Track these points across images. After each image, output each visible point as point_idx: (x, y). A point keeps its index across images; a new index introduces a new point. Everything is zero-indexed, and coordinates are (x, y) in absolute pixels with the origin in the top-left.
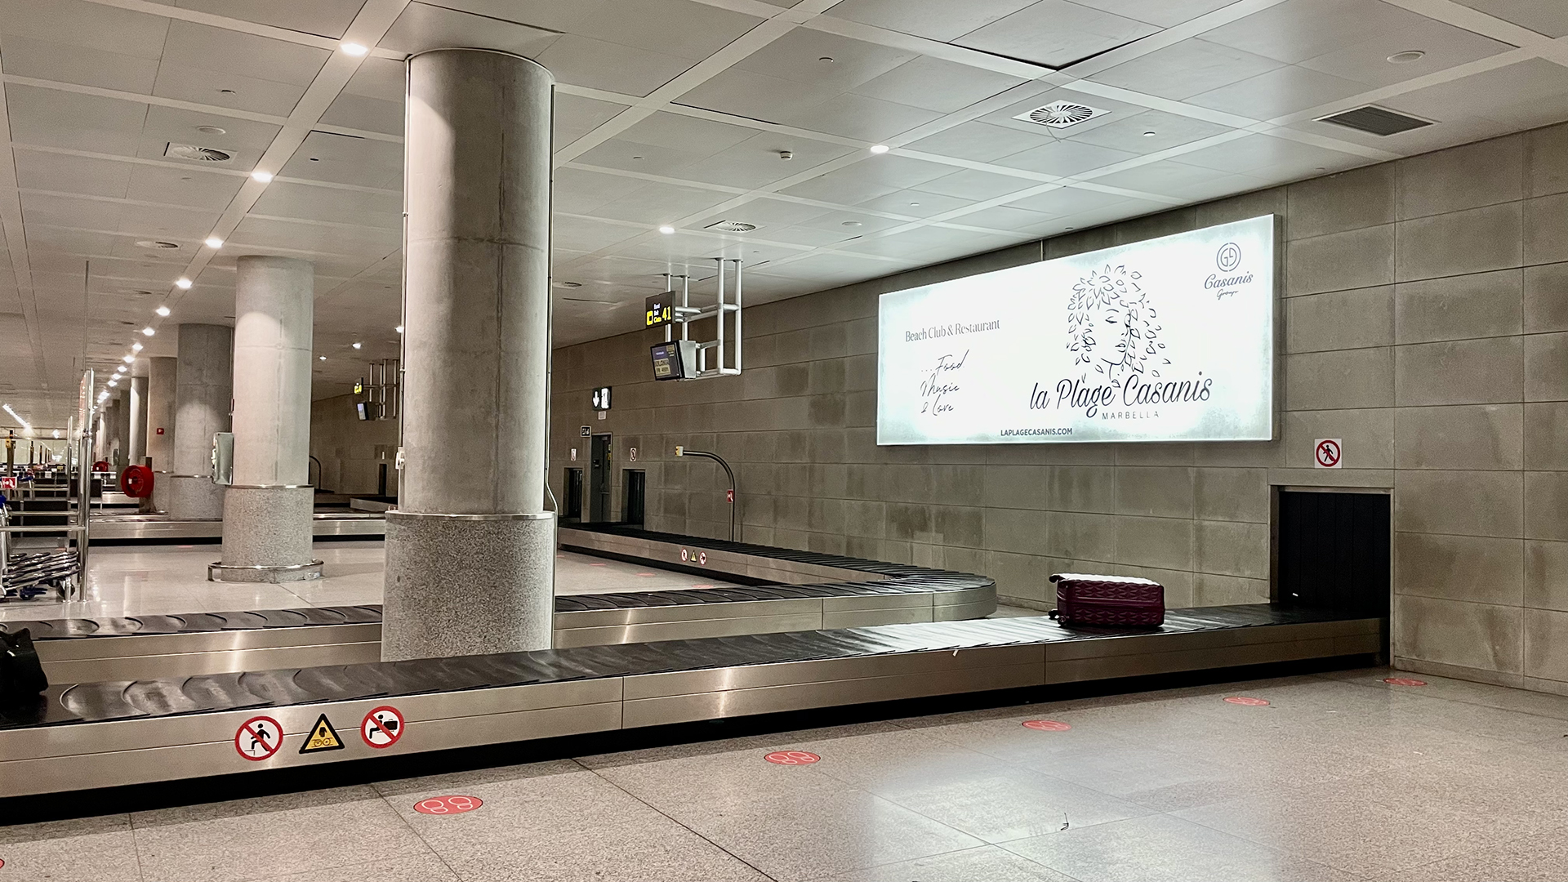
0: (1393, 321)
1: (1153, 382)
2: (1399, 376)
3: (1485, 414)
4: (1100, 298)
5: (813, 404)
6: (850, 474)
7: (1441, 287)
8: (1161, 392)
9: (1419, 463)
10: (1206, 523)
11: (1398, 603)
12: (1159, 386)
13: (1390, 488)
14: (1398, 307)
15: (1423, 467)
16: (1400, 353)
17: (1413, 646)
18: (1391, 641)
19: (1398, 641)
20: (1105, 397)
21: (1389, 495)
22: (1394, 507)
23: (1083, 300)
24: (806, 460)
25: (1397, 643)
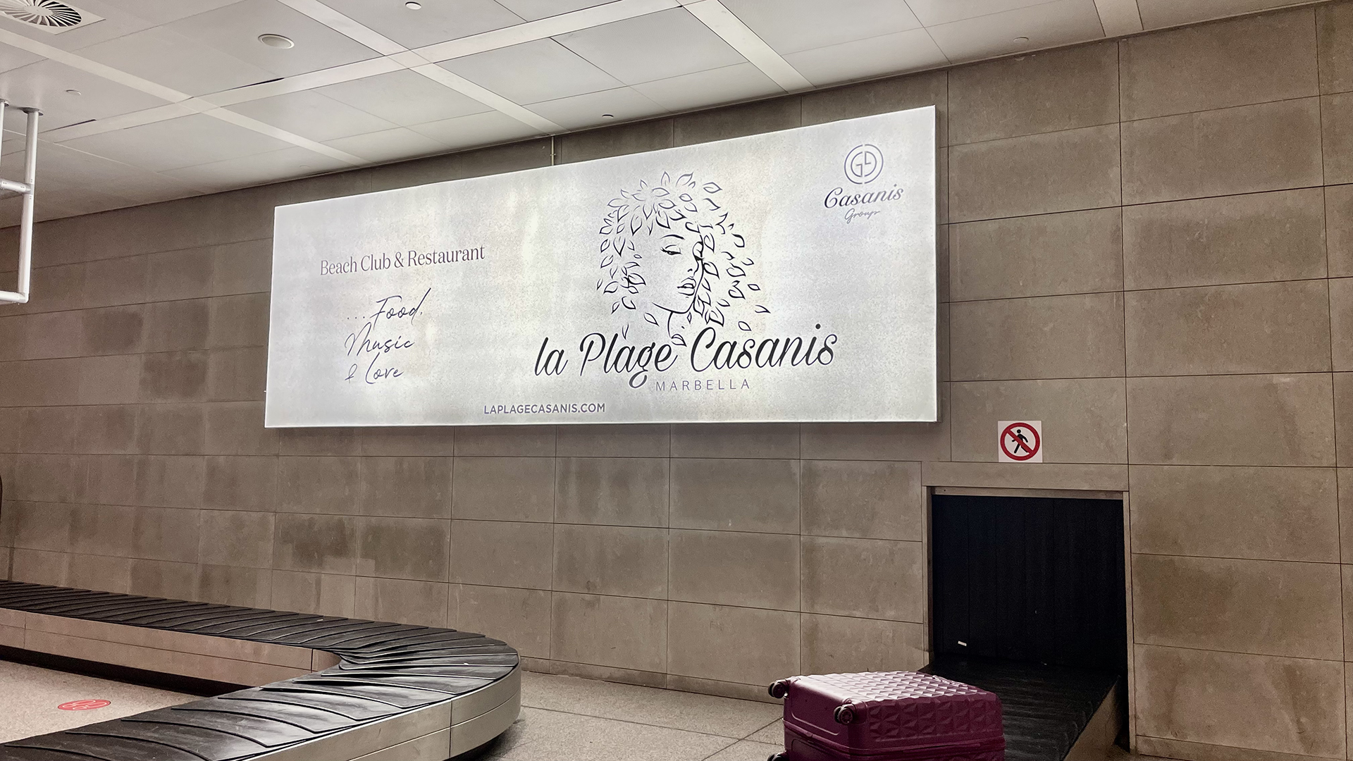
0: (1119, 257)
1: (741, 339)
2: (1132, 332)
3: (1272, 388)
4: (653, 217)
5: (149, 367)
6: (212, 472)
7: (1195, 211)
8: (753, 352)
9: (1168, 456)
10: (821, 540)
11: (1140, 659)
12: (751, 343)
13: (1121, 492)
14: (1128, 238)
15: (1175, 461)
16: (1132, 301)
17: (1167, 719)
18: (1131, 713)
19: (1142, 712)
20: (662, 357)
21: (1121, 501)
22: (1131, 518)
23: (626, 220)
24: (132, 449)
25: (1140, 716)
